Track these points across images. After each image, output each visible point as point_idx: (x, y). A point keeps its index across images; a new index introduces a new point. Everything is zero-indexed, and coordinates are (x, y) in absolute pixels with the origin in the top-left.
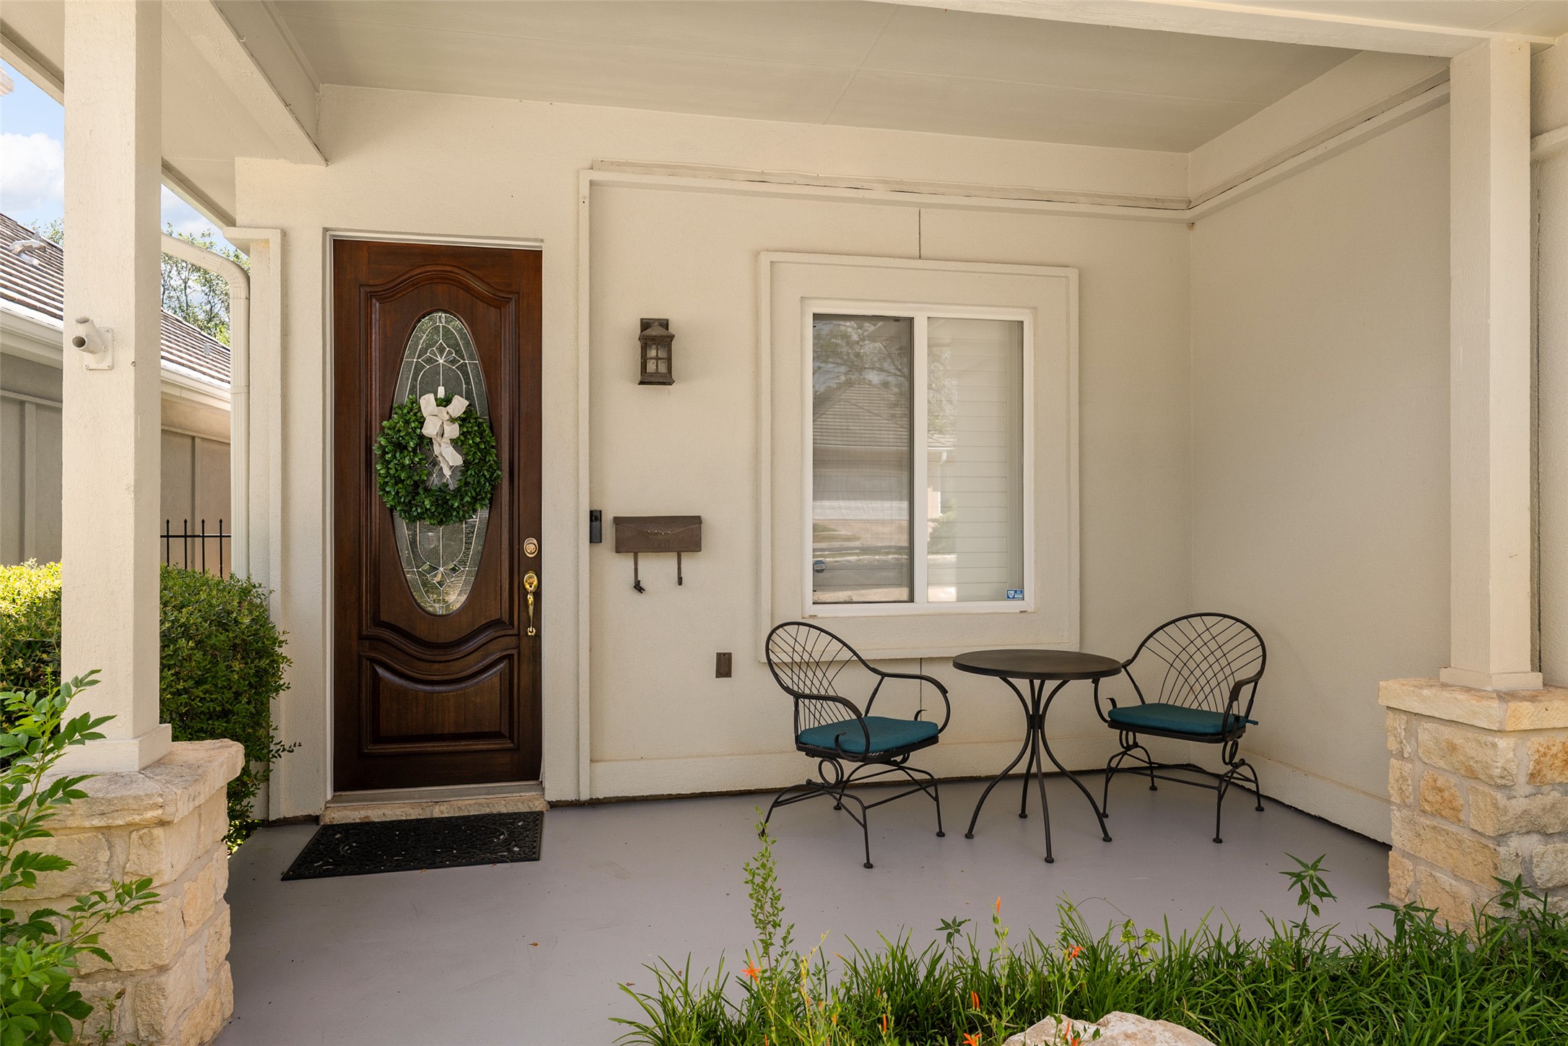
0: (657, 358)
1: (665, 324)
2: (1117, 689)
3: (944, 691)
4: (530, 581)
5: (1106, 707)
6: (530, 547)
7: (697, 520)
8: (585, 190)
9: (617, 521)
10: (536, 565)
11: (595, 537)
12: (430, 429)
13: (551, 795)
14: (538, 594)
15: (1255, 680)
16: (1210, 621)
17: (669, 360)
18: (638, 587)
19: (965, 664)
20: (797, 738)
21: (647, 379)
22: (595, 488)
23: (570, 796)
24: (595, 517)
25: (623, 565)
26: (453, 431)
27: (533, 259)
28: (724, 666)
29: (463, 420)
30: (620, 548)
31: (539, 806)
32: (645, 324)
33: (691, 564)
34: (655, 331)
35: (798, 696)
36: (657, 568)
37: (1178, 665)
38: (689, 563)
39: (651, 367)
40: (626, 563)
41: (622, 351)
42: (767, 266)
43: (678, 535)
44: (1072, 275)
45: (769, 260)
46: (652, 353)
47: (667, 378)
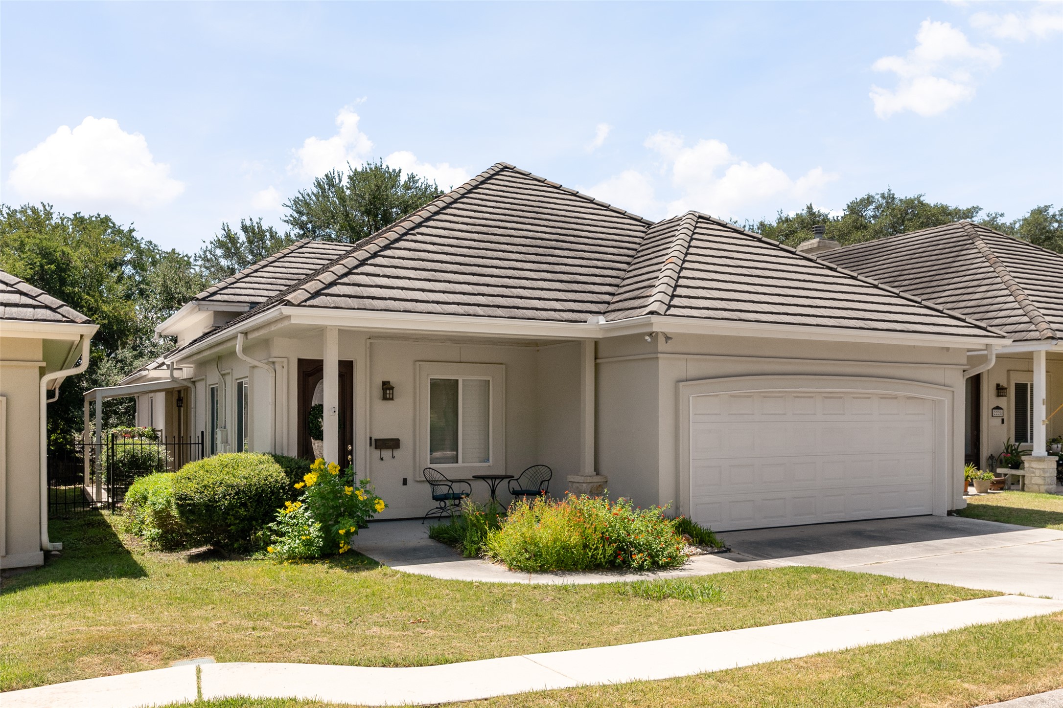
0: (390, 394)
1: (389, 382)
2: (514, 485)
3: (470, 485)
4: (350, 458)
5: (511, 490)
6: (350, 448)
7: (399, 440)
8: (368, 345)
9: (376, 440)
10: (351, 453)
11: (371, 445)
14: (352, 460)
15: (549, 480)
16: (539, 467)
17: (393, 394)
18: (381, 459)
19: (476, 478)
20: (433, 497)
21: (385, 398)
22: (371, 432)
24: (371, 438)
25: (377, 453)
28: (405, 482)
30: (376, 448)
32: (384, 383)
33: (397, 453)
34: (387, 386)
35: (431, 485)
36: (386, 454)
37: (531, 479)
39: (388, 396)
40: (377, 452)
41: (378, 391)
42: (418, 365)
43: (393, 444)
44: (504, 366)
45: (418, 363)
46: (388, 392)
47: (392, 399)
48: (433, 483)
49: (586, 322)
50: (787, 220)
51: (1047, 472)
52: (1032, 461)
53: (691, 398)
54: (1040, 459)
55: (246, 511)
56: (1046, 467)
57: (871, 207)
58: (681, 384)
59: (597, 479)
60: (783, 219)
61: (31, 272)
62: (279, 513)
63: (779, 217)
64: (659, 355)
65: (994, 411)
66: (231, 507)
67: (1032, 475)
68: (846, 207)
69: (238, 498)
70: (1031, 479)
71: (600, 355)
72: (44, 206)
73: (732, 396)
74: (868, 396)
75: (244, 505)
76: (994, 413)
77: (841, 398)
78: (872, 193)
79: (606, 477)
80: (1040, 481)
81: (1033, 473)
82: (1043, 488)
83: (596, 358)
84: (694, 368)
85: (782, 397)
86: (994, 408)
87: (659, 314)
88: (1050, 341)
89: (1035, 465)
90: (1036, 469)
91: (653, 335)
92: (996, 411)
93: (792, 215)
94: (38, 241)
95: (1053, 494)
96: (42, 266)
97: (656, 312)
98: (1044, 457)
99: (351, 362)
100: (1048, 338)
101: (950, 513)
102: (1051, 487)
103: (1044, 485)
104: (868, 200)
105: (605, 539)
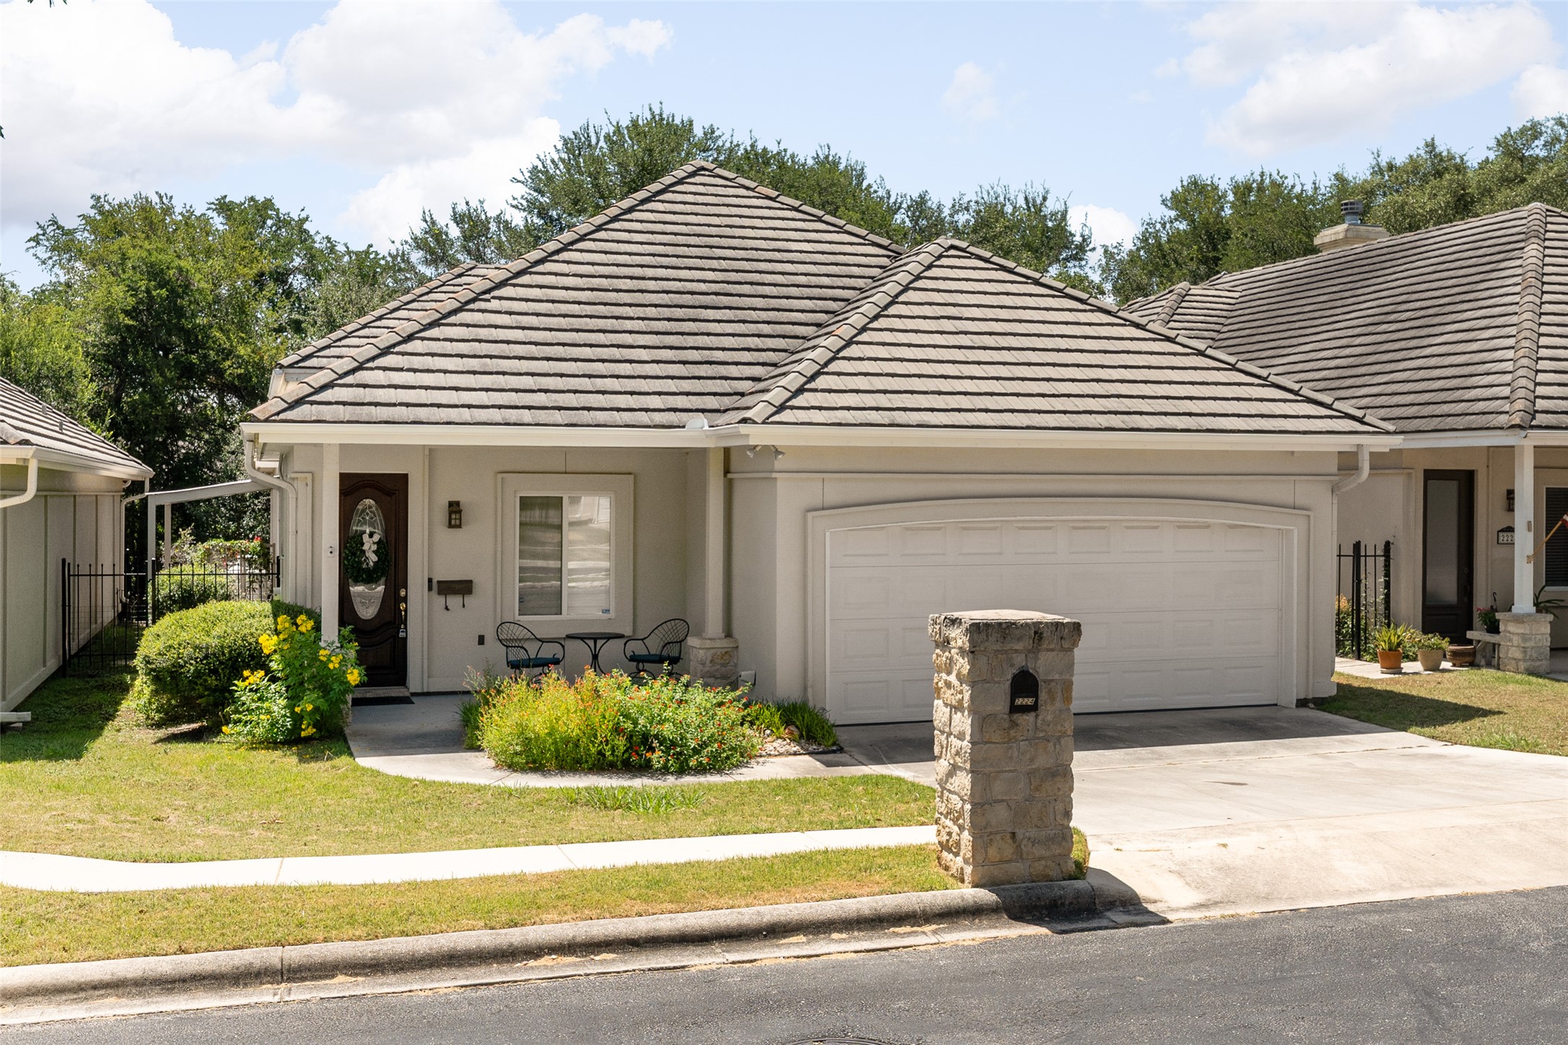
0: (455, 519)
1: (458, 503)
2: (635, 646)
3: (563, 646)
4: (403, 606)
5: (629, 654)
6: (403, 593)
7: (471, 582)
8: (427, 453)
9: (439, 582)
10: (405, 599)
11: (430, 589)
12: (366, 547)
13: (412, 690)
14: (406, 611)
15: (681, 642)
16: (677, 622)
17: (460, 519)
18: (447, 608)
19: (569, 637)
20: (507, 663)
21: (450, 526)
22: (430, 569)
23: (420, 691)
24: (430, 580)
25: (440, 601)
26: (375, 547)
27: (405, 477)
28: (481, 640)
29: (379, 543)
30: (439, 593)
31: (407, 694)
32: (451, 504)
34: (455, 508)
35: (507, 647)
36: (454, 601)
38: (467, 599)
39: (453, 522)
40: (442, 599)
41: (441, 515)
42: (500, 480)
43: (463, 588)
44: (631, 477)
45: (500, 476)
46: (453, 516)
47: (459, 526)
48: (507, 643)
49: (684, 427)
50: (1391, 167)
51: (1530, 639)
52: (1509, 621)
53: (828, 534)
54: (1519, 619)
55: (216, 680)
56: (1528, 632)
57: (1537, 142)
58: (810, 515)
59: (726, 643)
60: (1383, 164)
61: (131, 301)
62: (236, 685)
63: (1374, 162)
64: (774, 475)
65: (1501, 534)
66: (198, 674)
67: (1509, 643)
68: (1493, 143)
69: (208, 664)
70: (1508, 650)
71: (733, 468)
72: (161, 197)
73: (908, 529)
74: (1155, 524)
75: (214, 672)
76: (1501, 538)
77: (1104, 528)
78: (1539, 117)
79: (736, 641)
80: (1518, 655)
81: (1510, 640)
82: (1522, 666)
83: (727, 471)
84: (836, 491)
85: (995, 529)
86: (1502, 531)
87: (755, 422)
88: (1518, 431)
89: (1512, 628)
90: (1513, 634)
91: (758, 449)
92: (1505, 534)
93: (1400, 160)
94: (144, 254)
95: (1541, 677)
96: (148, 291)
97: (750, 419)
98: (1529, 615)
99: (407, 475)
100: (1513, 427)
101: (1302, 703)
102: (1538, 663)
103: (1525, 660)
104: (1533, 131)
105: (617, 730)
